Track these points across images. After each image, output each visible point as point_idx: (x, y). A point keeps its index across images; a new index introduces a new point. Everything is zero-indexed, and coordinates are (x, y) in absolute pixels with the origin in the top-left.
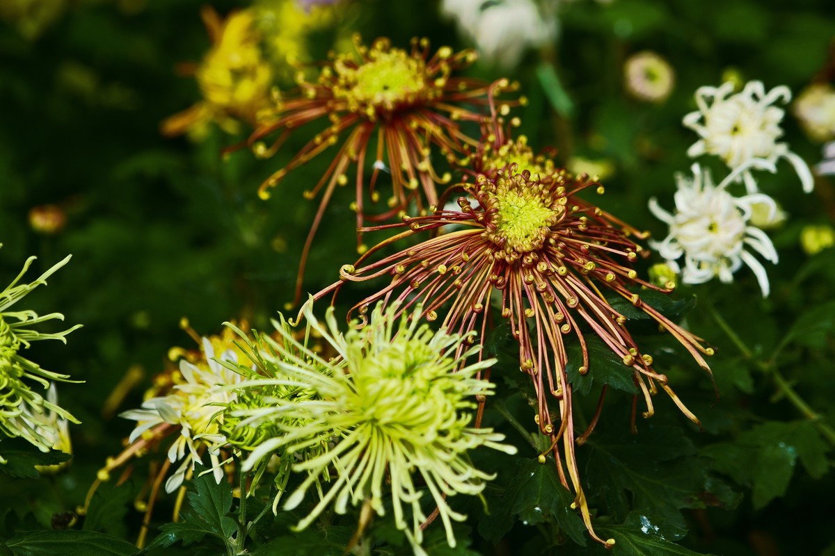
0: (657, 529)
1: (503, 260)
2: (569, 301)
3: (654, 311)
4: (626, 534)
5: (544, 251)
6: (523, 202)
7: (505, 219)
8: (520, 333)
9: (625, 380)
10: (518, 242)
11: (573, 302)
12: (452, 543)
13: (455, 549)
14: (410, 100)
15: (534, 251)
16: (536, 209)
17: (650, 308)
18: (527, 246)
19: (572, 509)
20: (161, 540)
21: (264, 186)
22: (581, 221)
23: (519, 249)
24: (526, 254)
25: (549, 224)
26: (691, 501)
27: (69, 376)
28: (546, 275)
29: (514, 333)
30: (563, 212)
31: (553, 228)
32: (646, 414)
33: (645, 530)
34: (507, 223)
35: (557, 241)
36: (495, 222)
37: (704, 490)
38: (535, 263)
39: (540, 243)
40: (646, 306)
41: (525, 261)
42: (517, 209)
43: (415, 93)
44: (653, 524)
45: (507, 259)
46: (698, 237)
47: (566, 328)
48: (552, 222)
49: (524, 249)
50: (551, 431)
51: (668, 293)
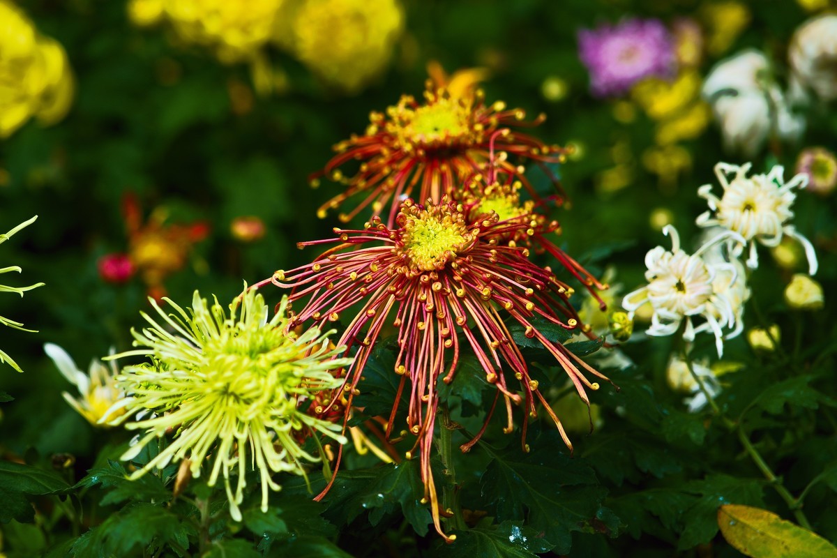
0: (525, 539)
1: (403, 275)
2: (458, 320)
3: (548, 342)
4: (493, 539)
5: (445, 272)
6: (440, 228)
7: (416, 240)
8: (403, 342)
9: (474, 393)
10: (422, 261)
11: (461, 320)
12: (265, 508)
13: (266, 514)
14: (449, 142)
15: (435, 271)
16: (451, 236)
17: (544, 339)
18: (428, 266)
19: (421, 504)
20: (86, 482)
21: (326, 206)
22: (492, 253)
23: (420, 267)
24: (427, 273)
25: (456, 250)
26: (583, 525)
27: (23, 325)
28: (441, 295)
29: (399, 341)
30: (472, 241)
31: (460, 254)
32: (505, 430)
33: (512, 538)
34: (419, 243)
35: (461, 266)
36: (404, 240)
37: (595, 517)
38: (431, 281)
39: (441, 264)
40: (542, 337)
41: (422, 279)
42: (433, 233)
43: (454, 137)
44: (523, 535)
45: (407, 275)
46: (662, 294)
47: (449, 343)
48: (458, 248)
49: (425, 268)
50: (417, 432)
51: (569, 329)
